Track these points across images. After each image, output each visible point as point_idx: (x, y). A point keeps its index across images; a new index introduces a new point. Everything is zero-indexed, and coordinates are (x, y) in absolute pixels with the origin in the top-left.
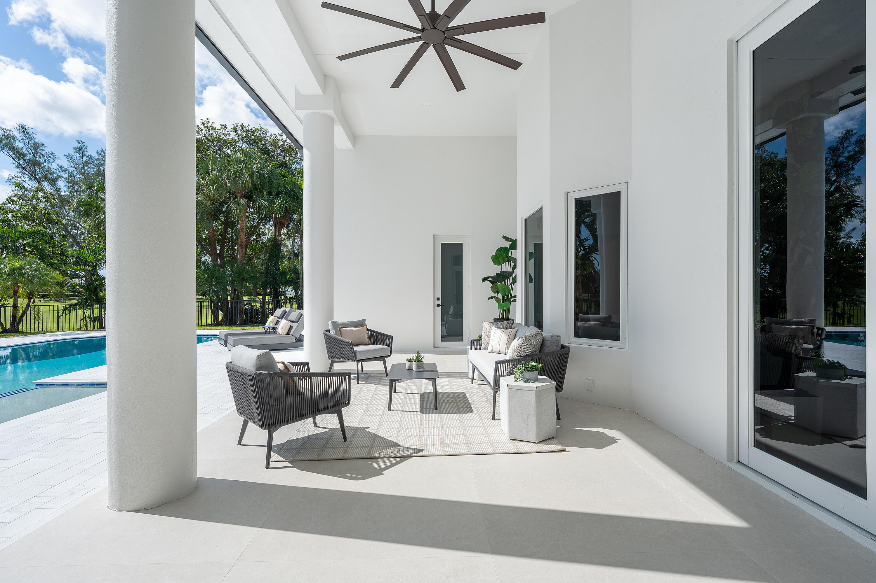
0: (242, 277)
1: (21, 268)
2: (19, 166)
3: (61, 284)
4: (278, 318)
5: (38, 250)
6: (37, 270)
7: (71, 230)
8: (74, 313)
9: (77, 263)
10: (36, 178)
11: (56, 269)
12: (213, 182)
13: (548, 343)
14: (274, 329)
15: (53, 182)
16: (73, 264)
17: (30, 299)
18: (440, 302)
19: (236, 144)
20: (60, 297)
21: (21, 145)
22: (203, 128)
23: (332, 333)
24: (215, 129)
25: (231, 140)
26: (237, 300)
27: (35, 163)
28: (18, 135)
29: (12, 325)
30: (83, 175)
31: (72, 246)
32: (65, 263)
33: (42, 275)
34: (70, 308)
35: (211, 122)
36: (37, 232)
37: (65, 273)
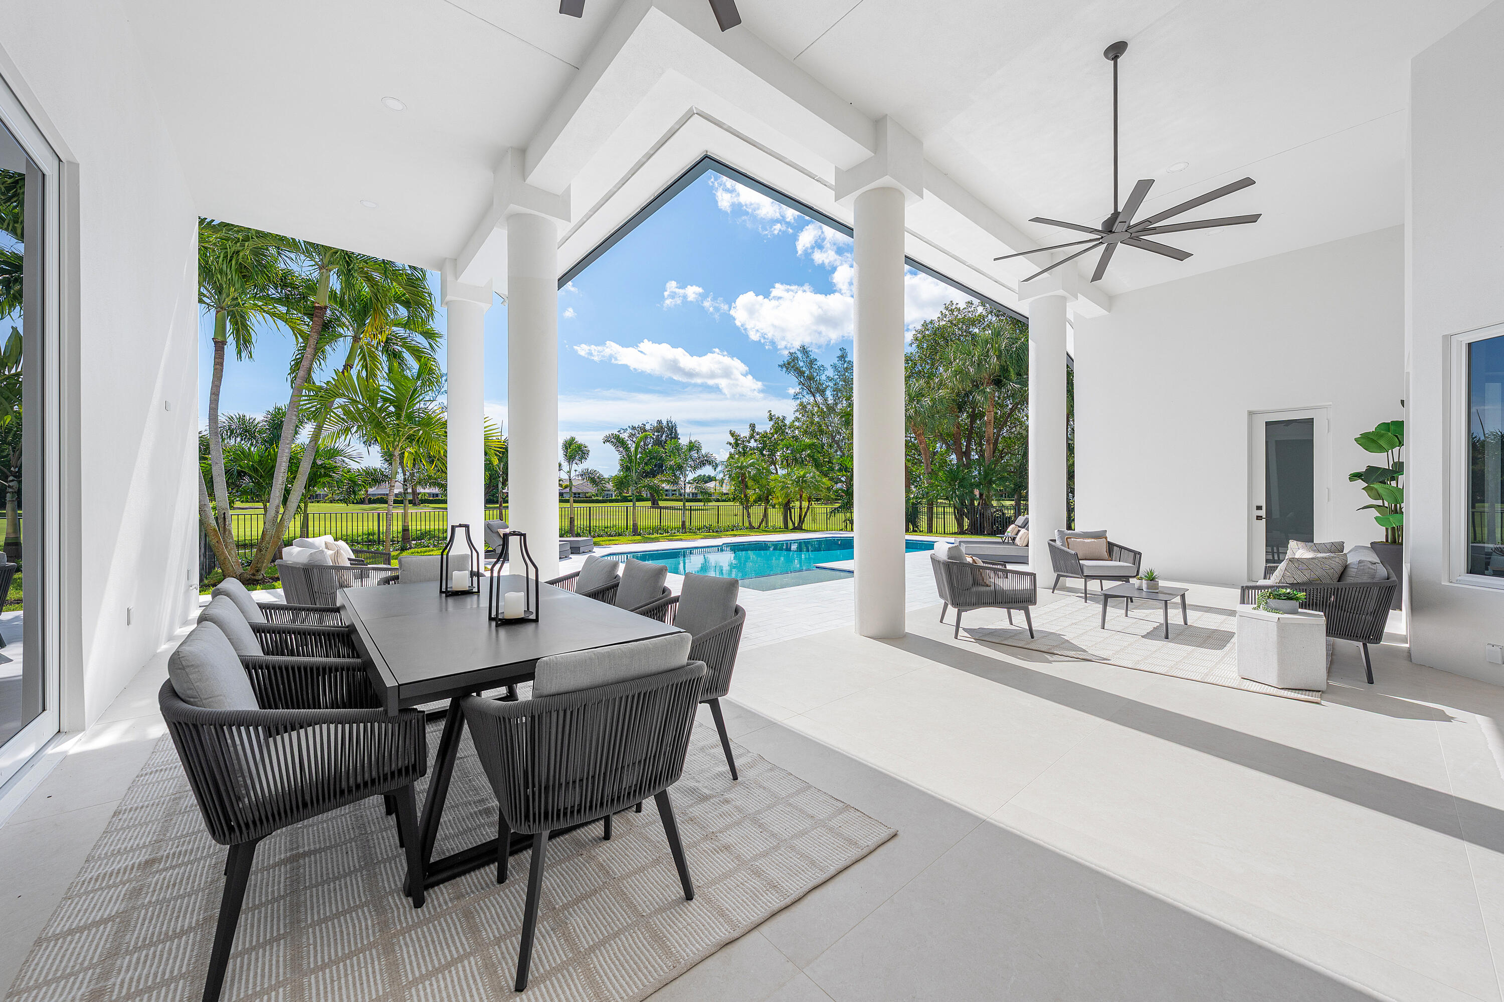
0: (989, 478)
1: (804, 476)
2: (800, 383)
3: (829, 489)
4: (1019, 527)
5: (814, 459)
6: (814, 477)
7: (835, 436)
8: (838, 515)
9: (840, 470)
10: (811, 391)
11: (826, 475)
12: (956, 373)
13: (1352, 571)
14: (1014, 539)
15: (822, 392)
16: (837, 471)
17: (809, 501)
18: (1263, 513)
19: (984, 320)
20: (828, 501)
21: (801, 364)
22: (947, 313)
23: (1058, 543)
24: (959, 310)
25: (979, 316)
26: (986, 505)
27: (811, 378)
28: (800, 355)
29: (799, 524)
30: (844, 381)
31: (836, 451)
32: (832, 469)
33: (816, 481)
34: (834, 511)
35: (955, 304)
36: (813, 444)
37: (831, 479)
